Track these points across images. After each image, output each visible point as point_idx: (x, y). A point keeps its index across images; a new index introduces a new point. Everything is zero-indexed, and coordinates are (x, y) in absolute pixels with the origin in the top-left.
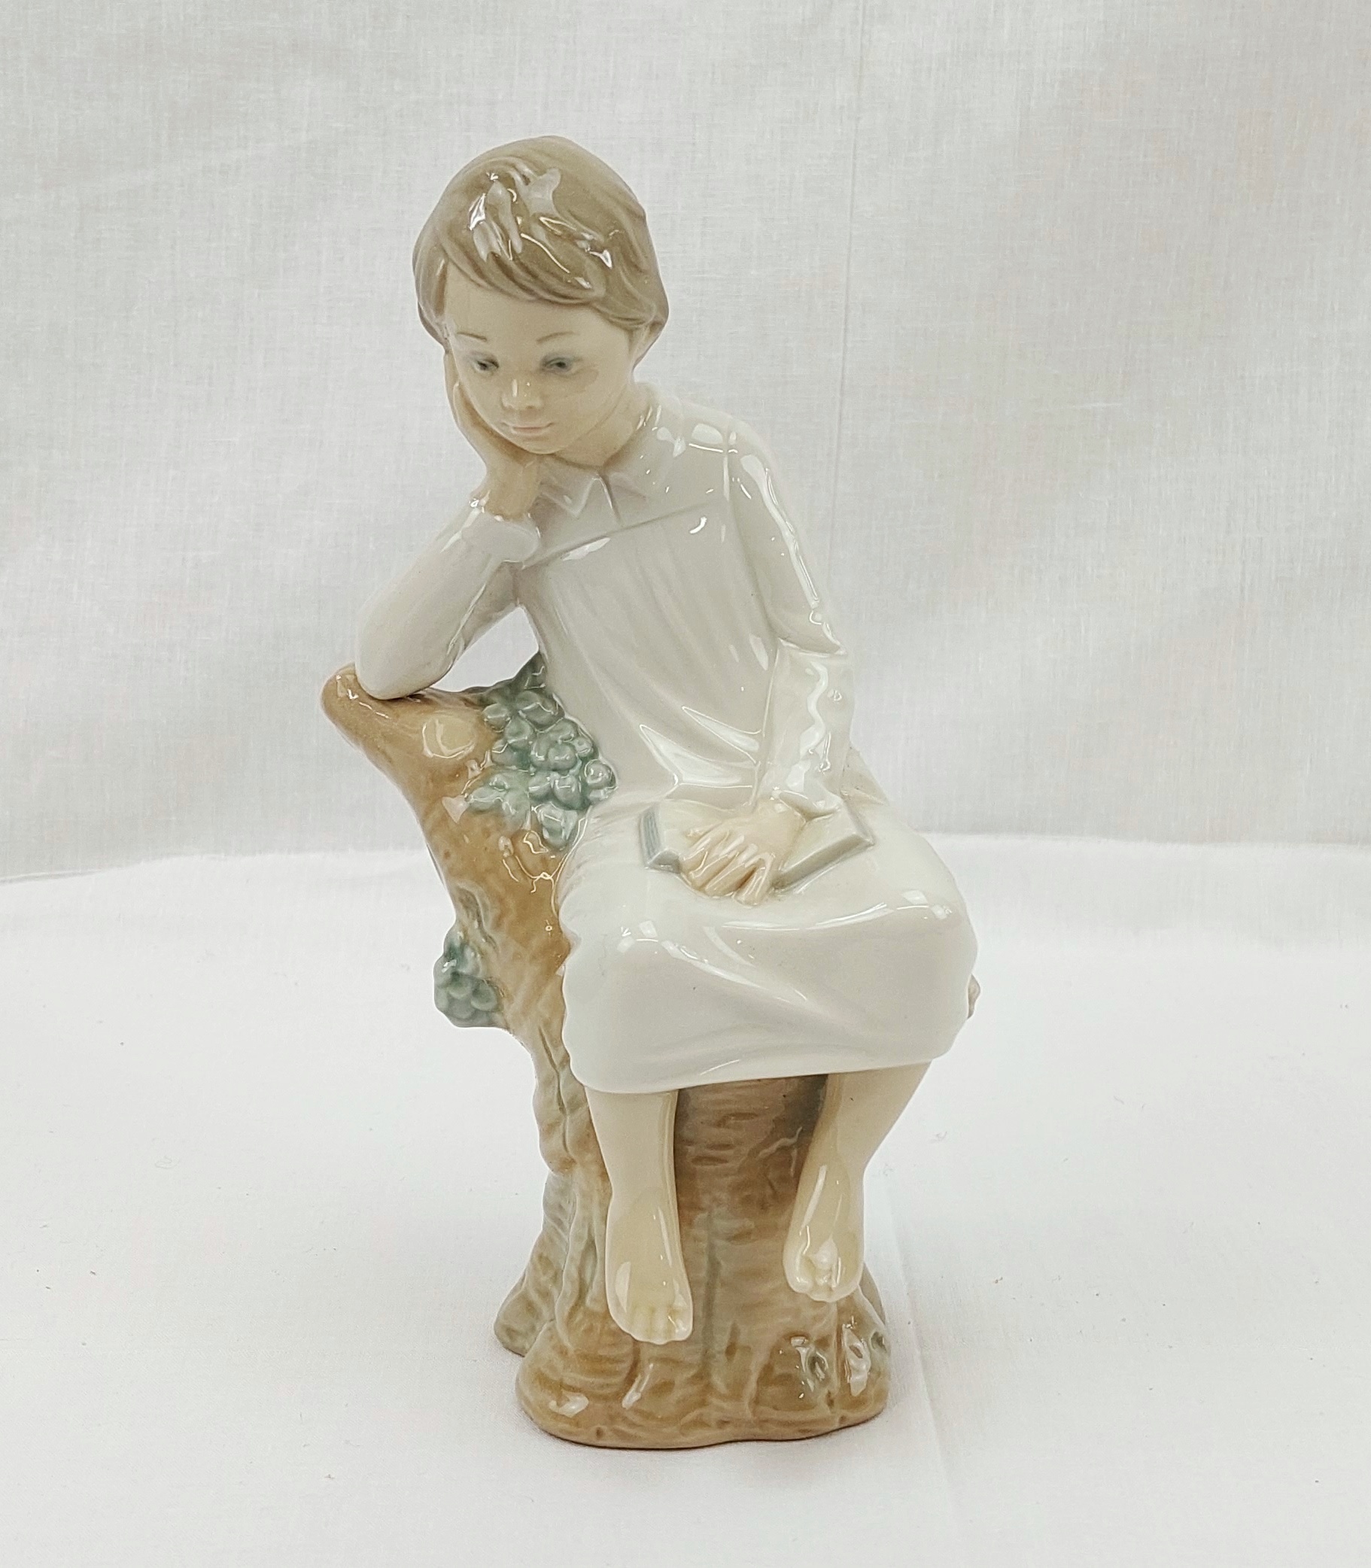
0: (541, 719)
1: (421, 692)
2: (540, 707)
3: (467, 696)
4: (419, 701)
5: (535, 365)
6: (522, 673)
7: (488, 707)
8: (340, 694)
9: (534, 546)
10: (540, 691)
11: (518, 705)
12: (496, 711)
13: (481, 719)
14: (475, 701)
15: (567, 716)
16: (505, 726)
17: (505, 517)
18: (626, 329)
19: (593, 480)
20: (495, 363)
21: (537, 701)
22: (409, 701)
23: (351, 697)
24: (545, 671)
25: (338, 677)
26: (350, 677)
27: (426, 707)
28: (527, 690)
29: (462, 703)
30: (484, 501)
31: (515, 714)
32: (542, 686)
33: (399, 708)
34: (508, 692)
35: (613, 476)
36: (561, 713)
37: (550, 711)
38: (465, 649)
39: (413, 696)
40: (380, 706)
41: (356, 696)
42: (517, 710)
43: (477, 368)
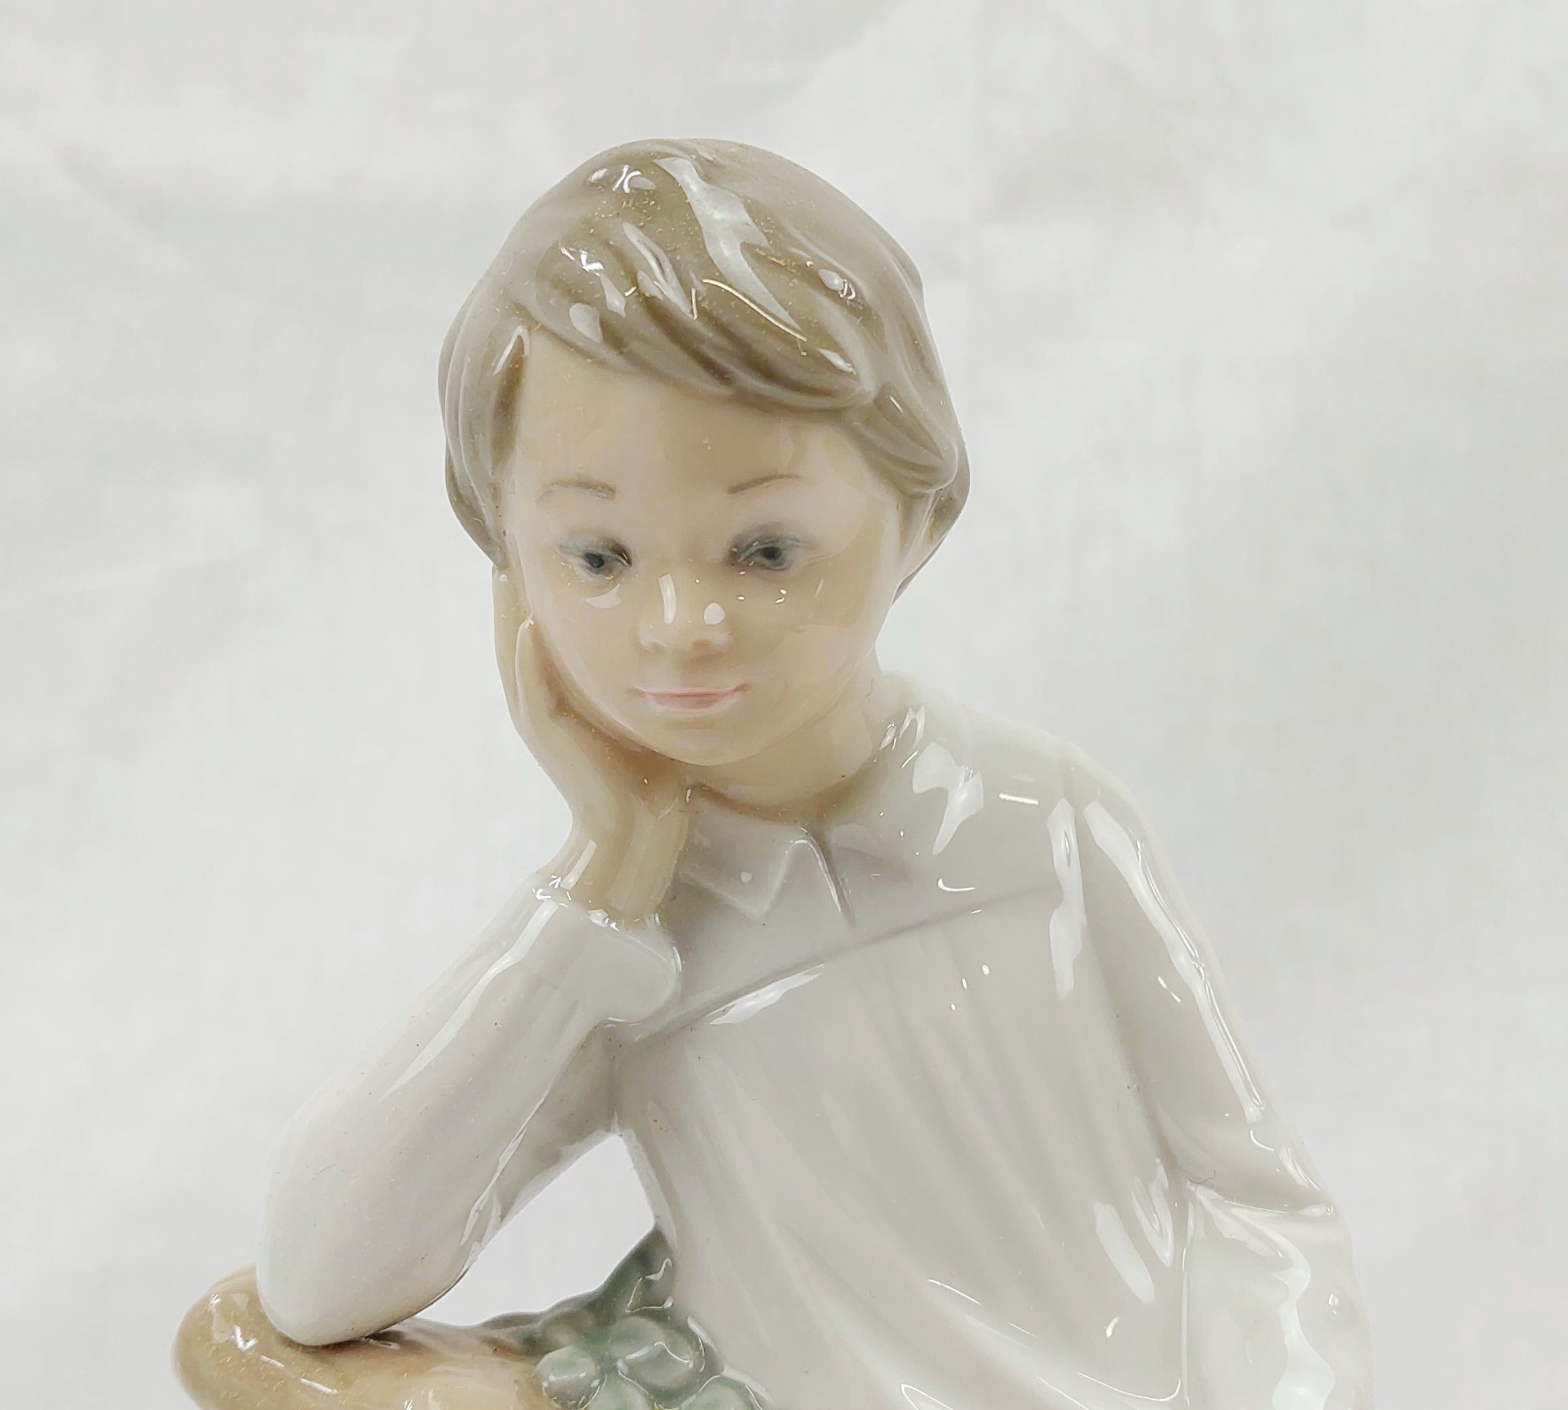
0: (663, 1380)
1: (395, 1328)
2: (664, 1351)
3: (500, 1334)
4: (394, 1346)
5: (718, 549)
6: (620, 1279)
7: (546, 1358)
8: (218, 1338)
9: (669, 988)
10: (661, 1317)
11: (616, 1350)
12: (568, 1365)
13: (535, 1385)
14: (513, 1342)
15: (728, 1372)
16: (588, 1399)
17: (613, 915)
18: (903, 492)
19: (798, 840)
20: (622, 552)
21: (657, 1338)
22: (371, 1345)
23: (241, 1343)
24: (671, 1273)
25: (215, 1301)
26: (240, 1300)
27: (412, 1360)
28: (632, 1314)
29: (489, 1350)
30: (572, 880)
31: (607, 1370)
32: (668, 1304)
33: (349, 1363)
34: (589, 1320)
35: (838, 834)
36: (709, 1364)
37: (686, 1361)
38: (503, 1217)
39: (382, 1336)
40: (307, 1360)
41: (251, 1343)
42: (613, 1360)
43: (578, 567)
